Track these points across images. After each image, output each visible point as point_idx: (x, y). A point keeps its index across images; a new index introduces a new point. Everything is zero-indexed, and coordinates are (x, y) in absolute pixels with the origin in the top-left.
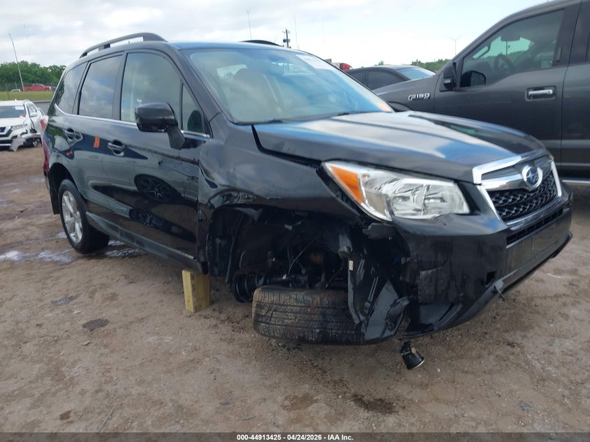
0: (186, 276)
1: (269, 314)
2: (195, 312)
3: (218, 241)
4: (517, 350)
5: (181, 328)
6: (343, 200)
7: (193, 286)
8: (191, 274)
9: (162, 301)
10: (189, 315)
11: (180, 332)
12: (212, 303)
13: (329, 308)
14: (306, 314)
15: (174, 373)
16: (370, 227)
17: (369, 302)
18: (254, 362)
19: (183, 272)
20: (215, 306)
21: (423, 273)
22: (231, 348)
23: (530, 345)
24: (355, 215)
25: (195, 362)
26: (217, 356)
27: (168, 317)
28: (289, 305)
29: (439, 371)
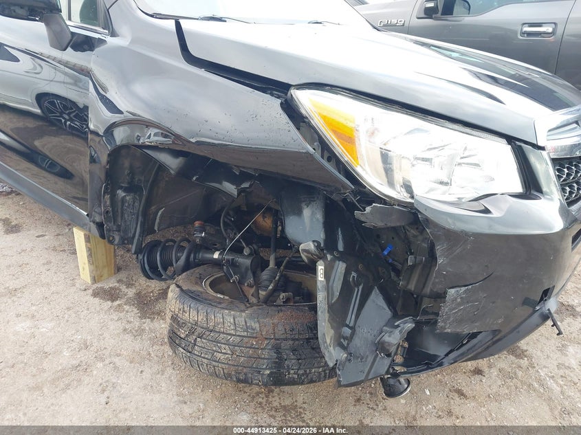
0: (79, 235)
1: (191, 339)
2: (93, 284)
3: (121, 193)
4: (525, 362)
5: (69, 309)
6: (322, 157)
7: (89, 250)
8: (85, 235)
9: (49, 263)
10: (83, 288)
11: (66, 316)
12: (119, 269)
13: (286, 339)
14: (250, 348)
15: (45, 390)
16: (368, 209)
17: (348, 326)
18: (169, 371)
19: (75, 230)
20: (123, 275)
21: (452, 291)
22: (137, 345)
23: (539, 353)
24: (345, 187)
25: (82, 368)
26: (116, 360)
27: (53, 289)
28: (223, 333)
29: (428, 393)
